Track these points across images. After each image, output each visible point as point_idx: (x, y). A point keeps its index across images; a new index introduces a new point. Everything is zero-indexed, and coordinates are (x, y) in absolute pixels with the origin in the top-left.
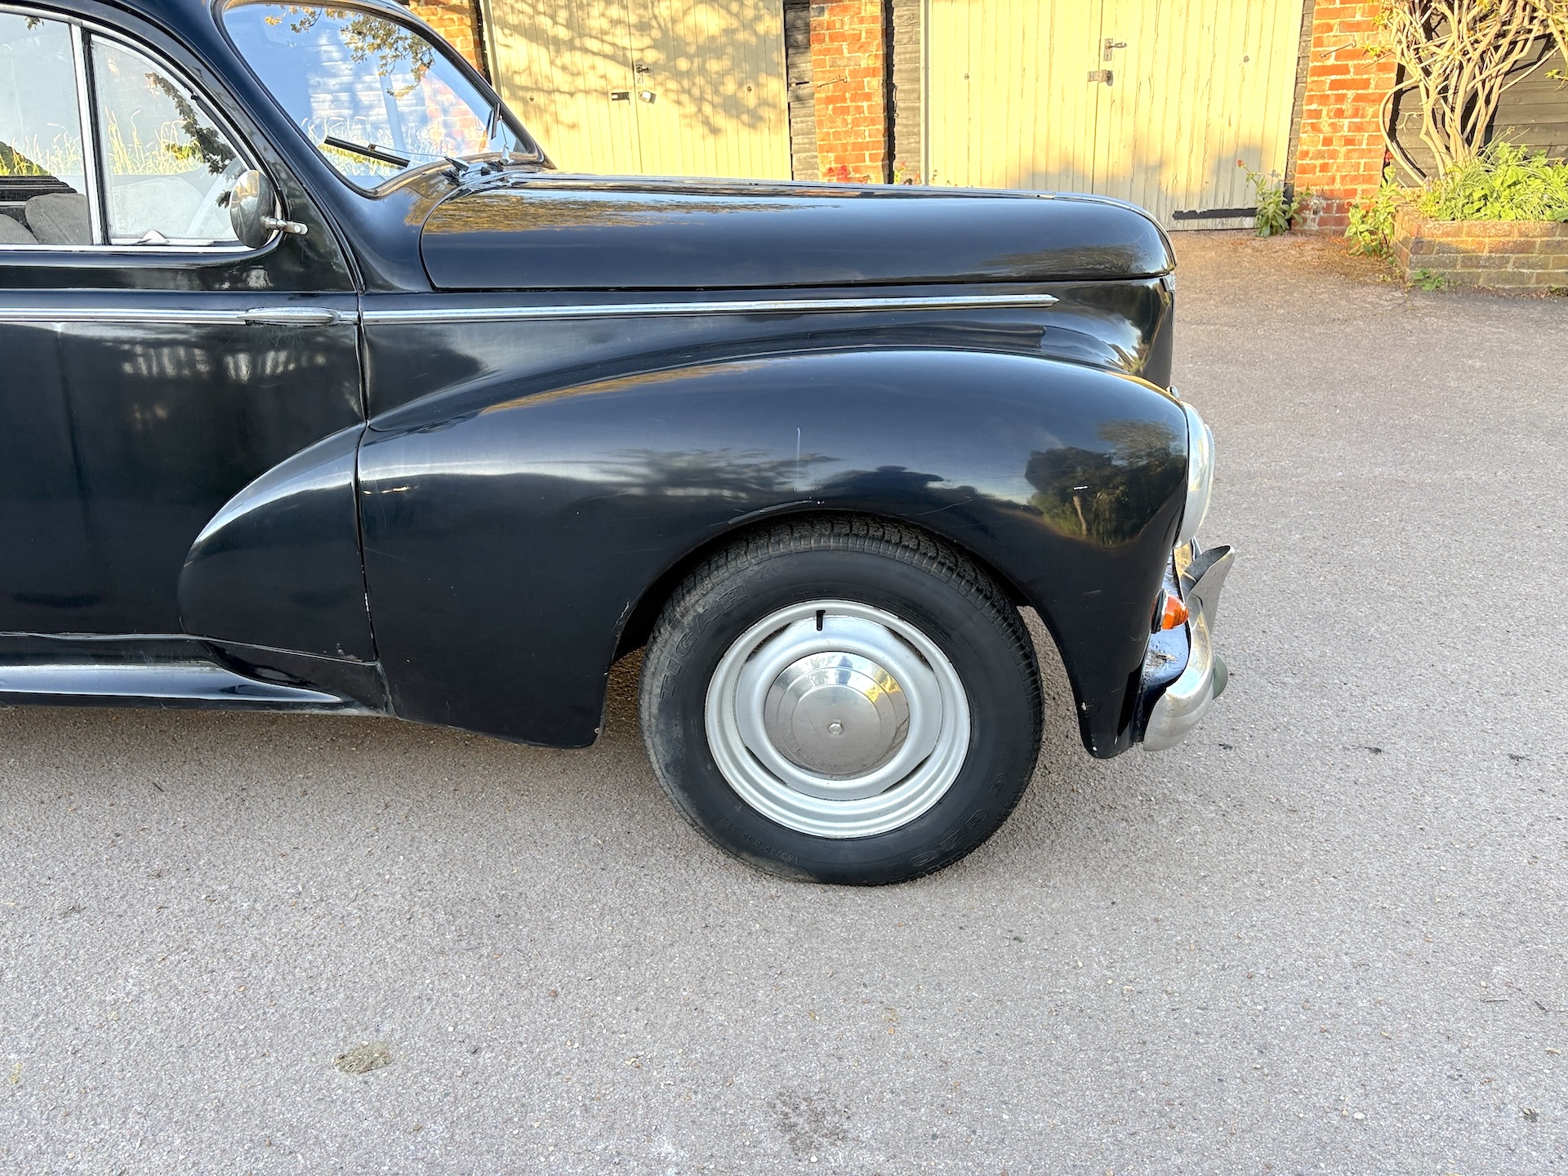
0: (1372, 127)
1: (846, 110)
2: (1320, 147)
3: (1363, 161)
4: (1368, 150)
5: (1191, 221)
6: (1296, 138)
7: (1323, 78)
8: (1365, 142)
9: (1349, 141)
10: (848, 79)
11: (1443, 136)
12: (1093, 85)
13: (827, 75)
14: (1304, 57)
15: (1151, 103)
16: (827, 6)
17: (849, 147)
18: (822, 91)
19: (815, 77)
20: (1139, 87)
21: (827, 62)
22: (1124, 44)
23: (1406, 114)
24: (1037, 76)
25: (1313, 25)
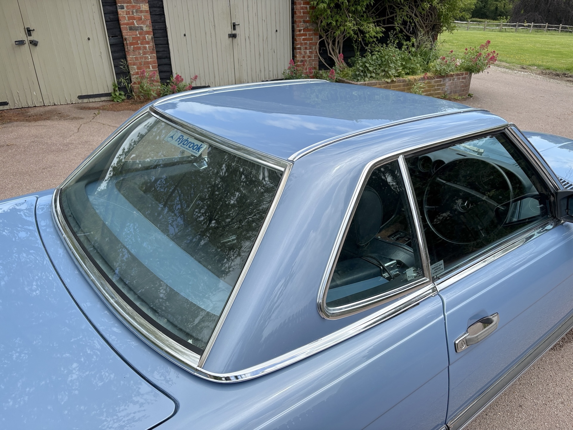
0: (315, 52)
1: (139, 48)
2: (302, 59)
3: (313, 63)
4: (315, 59)
6: (294, 56)
7: (300, 38)
8: (313, 57)
9: (309, 57)
10: (139, 36)
11: (335, 55)
12: (231, 39)
13: (129, 34)
14: (293, 31)
15: (250, 45)
16: (125, 5)
17: (143, 63)
18: (127, 40)
19: (124, 34)
20: (245, 40)
21: (128, 28)
22: (239, 25)
23: (322, 48)
24: (211, 35)
25: (296, 21)
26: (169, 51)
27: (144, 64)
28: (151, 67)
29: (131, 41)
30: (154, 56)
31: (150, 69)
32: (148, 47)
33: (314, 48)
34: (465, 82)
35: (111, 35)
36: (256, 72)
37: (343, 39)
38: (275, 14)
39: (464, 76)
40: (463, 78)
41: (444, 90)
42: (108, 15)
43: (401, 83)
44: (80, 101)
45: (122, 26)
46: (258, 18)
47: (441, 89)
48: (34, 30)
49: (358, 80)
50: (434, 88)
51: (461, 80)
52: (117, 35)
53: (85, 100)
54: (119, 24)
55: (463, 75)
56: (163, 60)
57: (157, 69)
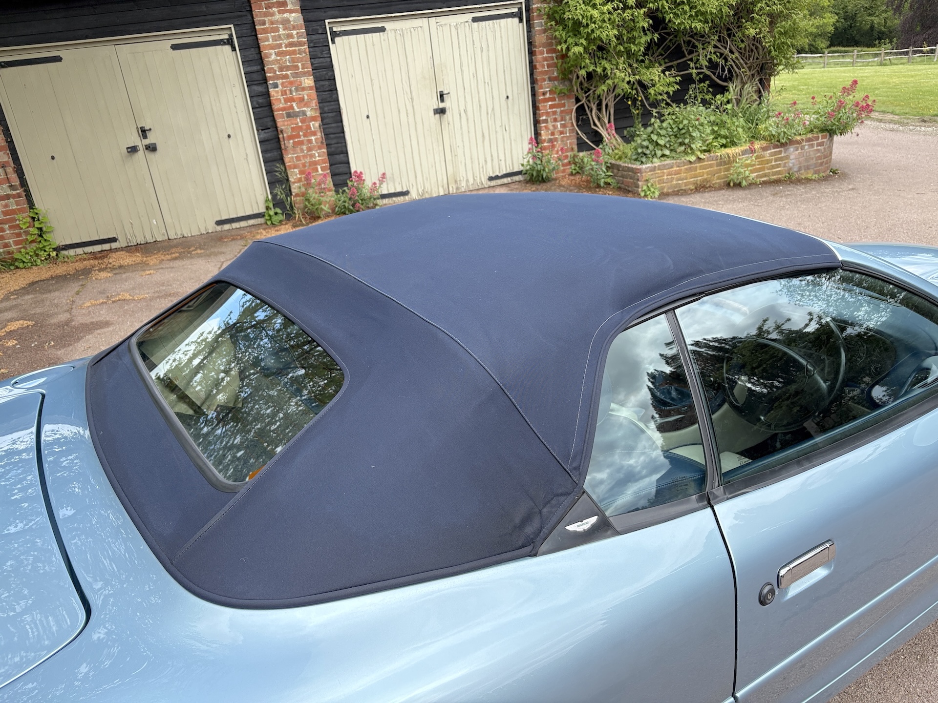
0: (570, 125)
1: (302, 143)
2: (550, 137)
3: (568, 142)
4: (570, 136)
5: (497, 181)
6: (537, 134)
7: (545, 104)
8: (568, 132)
9: (561, 133)
10: (300, 124)
11: (602, 126)
12: (437, 116)
13: (286, 123)
14: (534, 95)
15: (468, 123)
16: (279, 82)
17: (307, 165)
18: (284, 133)
19: (279, 125)
20: (460, 115)
21: (285, 115)
22: (449, 93)
23: (581, 117)
24: (407, 113)
25: (537, 79)
26: (345, 143)
27: (310, 165)
28: (320, 169)
29: (289, 134)
30: (323, 152)
31: (317, 171)
32: (315, 139)
33: (568, 118)
34: (823, 151)
35: (260, 128)
36: (479, 164)
37: (615, 100)
38: (504, 71)
39: (820, 141)
40: (819, 145)
41: (787, 165)
42: (255, 99)
43: (713, 160)
44: (219, 228)
45: (275, 113)
46: (477, 80)
47: (782, 165)
48: (150, 129)
49: (642, 162)
50: (770, 164)
51: (815, 148)
52: (269, 127)
53: (227, 227)
54: (272, 111)
55: (818, 140)
56: (337, 156)
57: (329, 171)
